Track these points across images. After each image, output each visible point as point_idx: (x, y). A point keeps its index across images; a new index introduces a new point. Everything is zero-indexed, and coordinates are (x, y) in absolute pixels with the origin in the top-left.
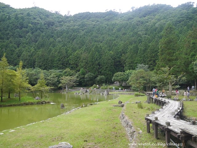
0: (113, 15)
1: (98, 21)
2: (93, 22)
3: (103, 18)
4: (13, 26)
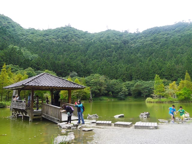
0: (183, 26)
1: (168, 34)
2: (164, 36)
3: (173, 30)
4: (101, 48)
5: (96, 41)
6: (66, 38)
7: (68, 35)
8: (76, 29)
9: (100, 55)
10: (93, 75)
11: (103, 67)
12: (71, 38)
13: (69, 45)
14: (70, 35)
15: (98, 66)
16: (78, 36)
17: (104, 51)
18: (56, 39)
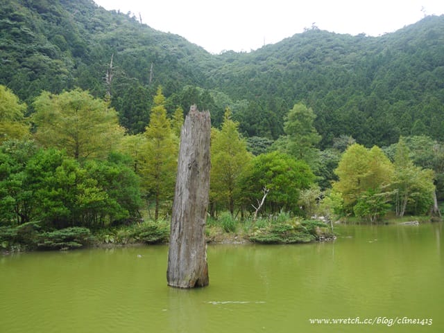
4: (412, 68)
5: (395, 53)
6: (309, 59)
7: (314, 50)
8: (333, 34)
9: (411, 86)
10: (408, 140)
11: (430, 116)
12: (321, 57)
13: (319, 72)
14: (318, 48)
15: (413, 116)
16: (340, 48)
17: (423, 75)
18: (285, 64)
